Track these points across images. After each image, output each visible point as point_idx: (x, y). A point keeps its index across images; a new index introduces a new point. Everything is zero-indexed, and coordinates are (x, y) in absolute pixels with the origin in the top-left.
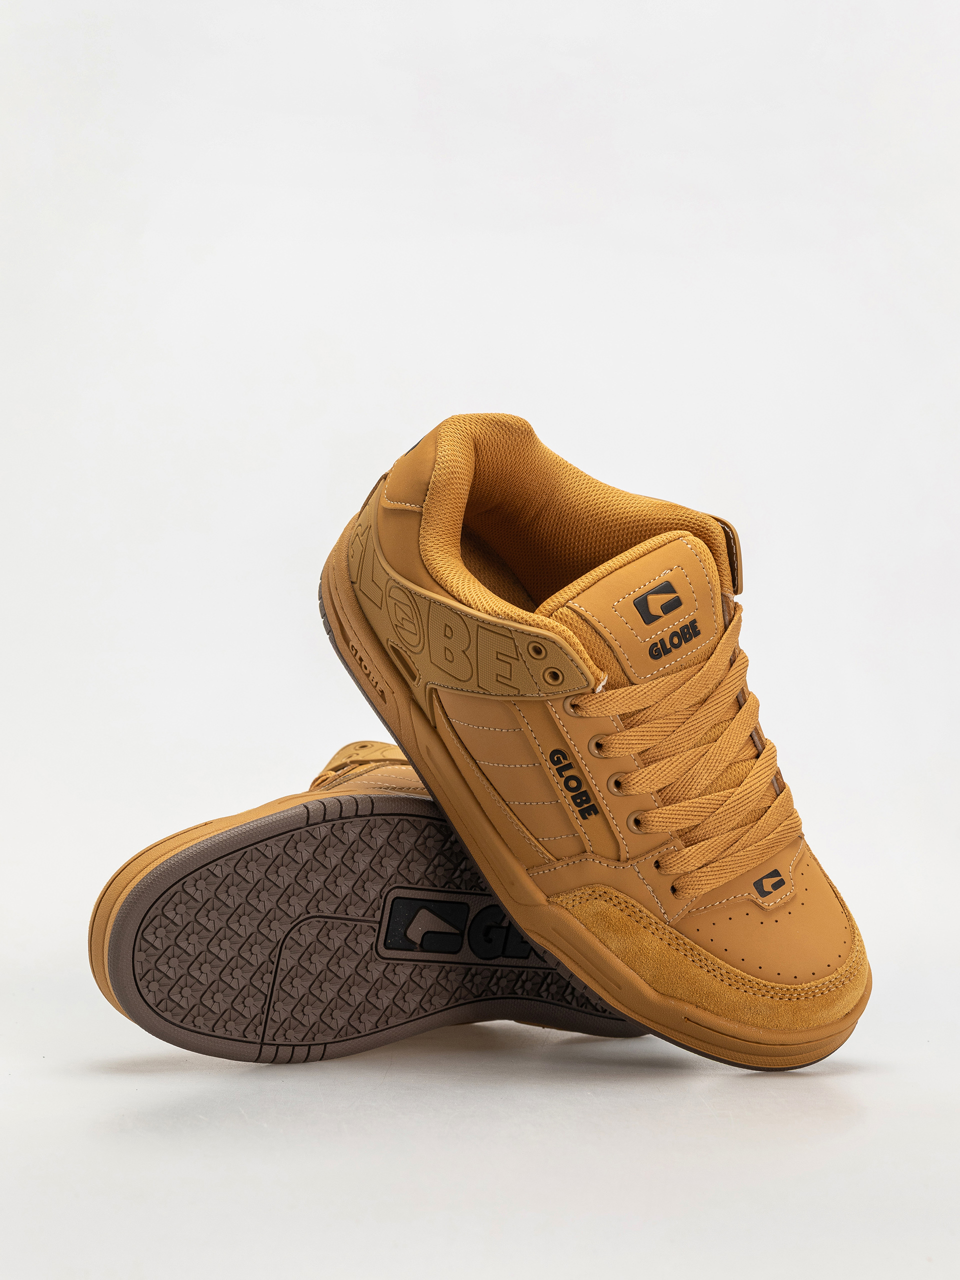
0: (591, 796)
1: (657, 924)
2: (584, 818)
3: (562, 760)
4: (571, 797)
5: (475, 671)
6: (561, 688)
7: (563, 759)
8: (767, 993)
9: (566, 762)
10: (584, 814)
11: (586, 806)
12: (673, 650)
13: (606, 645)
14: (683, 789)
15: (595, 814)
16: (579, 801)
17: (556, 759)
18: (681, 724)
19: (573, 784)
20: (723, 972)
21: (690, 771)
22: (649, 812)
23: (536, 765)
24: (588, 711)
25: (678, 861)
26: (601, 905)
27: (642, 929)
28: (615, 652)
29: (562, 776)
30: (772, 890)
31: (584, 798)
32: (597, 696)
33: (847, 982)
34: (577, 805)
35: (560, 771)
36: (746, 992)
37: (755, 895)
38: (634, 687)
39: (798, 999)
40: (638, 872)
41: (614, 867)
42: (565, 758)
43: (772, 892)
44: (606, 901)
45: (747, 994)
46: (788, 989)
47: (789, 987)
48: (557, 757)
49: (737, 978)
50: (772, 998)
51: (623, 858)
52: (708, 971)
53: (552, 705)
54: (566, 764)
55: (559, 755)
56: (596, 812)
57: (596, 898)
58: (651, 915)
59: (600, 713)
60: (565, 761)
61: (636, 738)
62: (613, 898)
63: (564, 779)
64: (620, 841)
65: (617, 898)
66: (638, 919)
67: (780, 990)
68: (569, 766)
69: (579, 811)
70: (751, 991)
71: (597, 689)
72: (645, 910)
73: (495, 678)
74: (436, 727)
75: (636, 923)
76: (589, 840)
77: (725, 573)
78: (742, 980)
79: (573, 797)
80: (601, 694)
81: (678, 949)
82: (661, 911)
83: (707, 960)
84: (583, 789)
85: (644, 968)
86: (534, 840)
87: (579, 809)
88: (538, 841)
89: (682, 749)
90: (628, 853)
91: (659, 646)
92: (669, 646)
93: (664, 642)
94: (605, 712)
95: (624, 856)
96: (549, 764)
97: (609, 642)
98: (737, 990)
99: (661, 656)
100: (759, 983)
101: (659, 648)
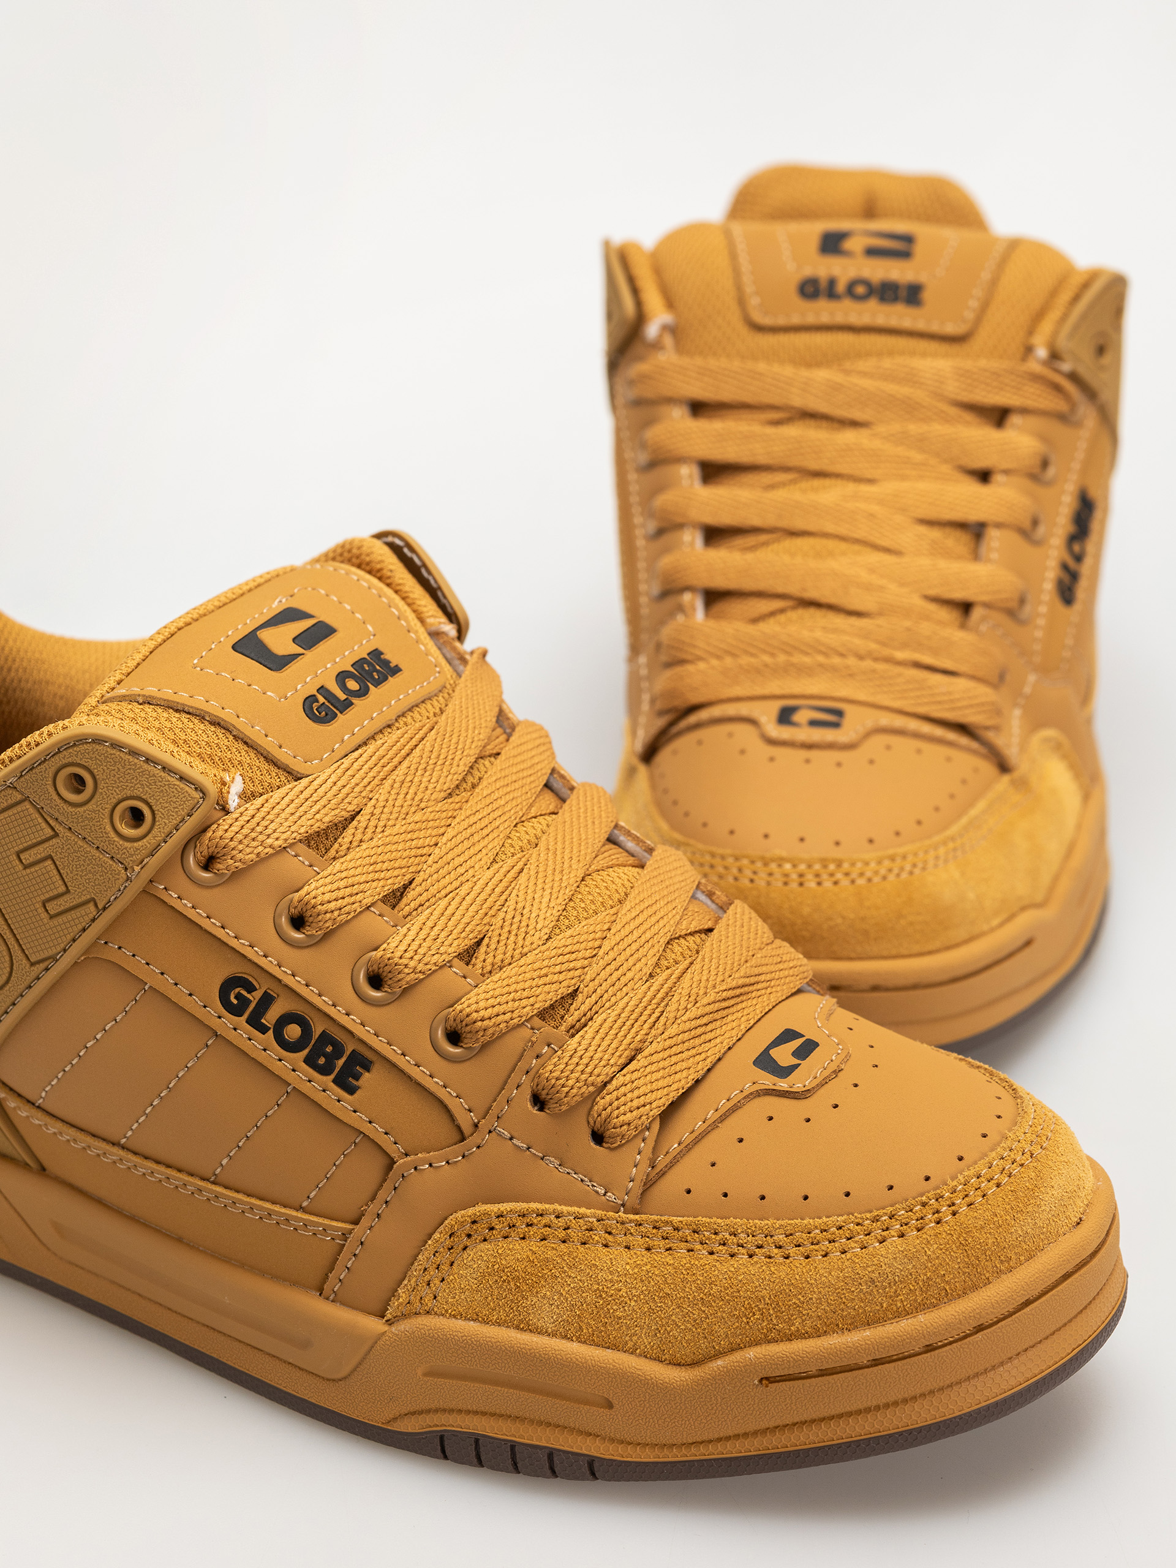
0: (339, 1036)
1: (602, 1220)
2: (351, 1090)
3: (248, 996)
4: (305, 1061)
5: (11, 942)
6: (158, 834)
7: (249, 992)
8: (888, 1232)
9: (257, 995)
10: (346, 1082)
11: (340, 1062)
12: (355, 701)
13: (207, 723)
14: (512, 938)
15: (368, 1071)
16: (322, 1061)
17: (235, 1002)
18: (444, 828)
19: (293, 1031)
20: (780, 1238)
21: (507, 904)
22: (463, 1000)
23: (209, 1043)
24: (234, 852)
25: (570, 1067)
26: (480, 1255)
27: (581, 1249)
28: (231, 728)
29: (263, 1030)
30: (797, 1061)
31: (329, 1049)
32: (235, 816)
33: (1037, 1151)
34: (324, 1071)
35: (255, 1022)
36: (844, 1252)
37: (767, 1080)
38: (304, 782)
39: (954, 1214)
40: (511, 1139)
41: (460, 1158)
42: (251, 989)
43: (800, 1064)
44: (485, 1240)
45: (849, 1255)
46: (924, 1205)
47: (924, 1198)
48: (236, 997)
49: (812, 1235)
50: (902, 1236)
51: (467, 1128)
52: (751, 1256)
53: (165, 888)
54: (257, 999)
55: (237, 990)
56: (367, 1066)
57: (465, 1248)
58: (583, 1210)
59: (260, 849)
60: (253, 994)
61: (359, 870)
62: (495, 1222)
63: (271, 1031)
64: (442, 1093)
65: (501, 1219)
66: (562, 1234)
67: (910, 1213)
68: (267, 1000)
69: (334, 1081)
70: (853, 1245)
71: (230, 802)
72: (565, 1209)
73: (44, 915)
74: (44, 1169)
75: (562, 1246)
76: (386, 1133)
77: (415, 596)
78: (824, 1233)
79: (308, 1061)
80: (242, 809)
81: (670, 1249)
82: (597, 1192)
83: (735, 1235)
84: (316, 1034)
85: (628, 1328)
86: (294, 1213)
87: (332, 1076)
88: (304, 1210)
89: (471, 872)
90: (470, 1111)
91: (321, 699)
92: (342, 696)
93: (327, 691)
94: (269, 841)
95: (465, 1120)
96: (229, 1020)
97: (210, 714)
98: (825, 1259)
99: (336, 715)
100: (861, 1221)
101: (324, 703)
